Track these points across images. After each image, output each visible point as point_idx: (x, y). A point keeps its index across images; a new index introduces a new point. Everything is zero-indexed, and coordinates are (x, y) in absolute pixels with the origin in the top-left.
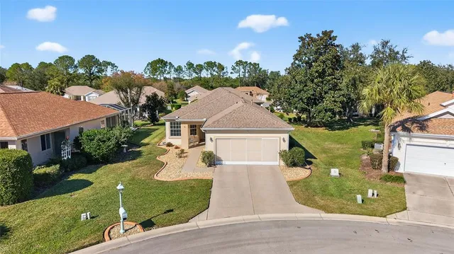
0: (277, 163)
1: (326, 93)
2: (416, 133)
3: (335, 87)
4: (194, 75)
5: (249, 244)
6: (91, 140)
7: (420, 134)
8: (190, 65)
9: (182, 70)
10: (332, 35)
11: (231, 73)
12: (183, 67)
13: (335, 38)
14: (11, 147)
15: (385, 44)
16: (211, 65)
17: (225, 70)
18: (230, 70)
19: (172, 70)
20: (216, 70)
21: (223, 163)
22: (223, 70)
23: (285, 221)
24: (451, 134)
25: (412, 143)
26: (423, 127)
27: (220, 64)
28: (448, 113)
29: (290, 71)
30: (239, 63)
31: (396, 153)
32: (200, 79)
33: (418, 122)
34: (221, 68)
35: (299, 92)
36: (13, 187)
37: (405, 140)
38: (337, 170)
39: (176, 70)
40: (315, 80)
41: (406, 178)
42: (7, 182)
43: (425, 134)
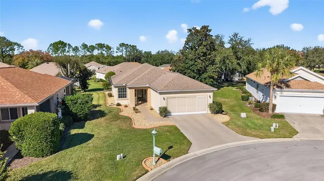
0: (205, 112)
1: (207, 66)
2: (285, 89)
3: (213, 63)
4: (88, 53)
5: (239, 161)
6: (75, 104)
7: (287, 89)
8: (85, 46)
9: (78, 50)
10: (209, 28)
11: (117, 52)
12: (79, 47)
13: (210, 30)
14: (30, 112)
15: (236, 35)
16: (101, 46)
17: (112, 50)
18: (115, 50)
19: (71, 49)
20: (105, 50)
21: (172, 114)
22: (110, 49)
23: (244, 146)
24: (310, 89)
25: (282, 95)
26: (288, 86)
27: (108, 46)
28: (299, 77)
29: (182, 52)
30: (122, 45)
31: (274, 102)
32: (92, 56)
33: (284, 83)
34: (109, 48)
35: (192, 65)
36: (51, 141)
37: (278, 93)
38: (245, 114)
39: (74, 50)
40: (202, 58)
41: (285, 115)
42: (47, 138)
43: (290, 89)
